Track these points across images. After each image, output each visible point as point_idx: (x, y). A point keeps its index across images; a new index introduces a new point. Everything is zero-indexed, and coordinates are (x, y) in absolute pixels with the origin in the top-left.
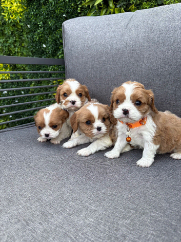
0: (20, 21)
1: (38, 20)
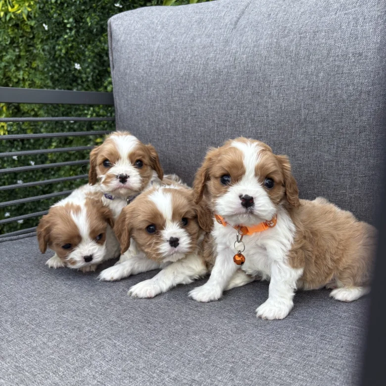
0: (29, 17)
1: (65, 15)
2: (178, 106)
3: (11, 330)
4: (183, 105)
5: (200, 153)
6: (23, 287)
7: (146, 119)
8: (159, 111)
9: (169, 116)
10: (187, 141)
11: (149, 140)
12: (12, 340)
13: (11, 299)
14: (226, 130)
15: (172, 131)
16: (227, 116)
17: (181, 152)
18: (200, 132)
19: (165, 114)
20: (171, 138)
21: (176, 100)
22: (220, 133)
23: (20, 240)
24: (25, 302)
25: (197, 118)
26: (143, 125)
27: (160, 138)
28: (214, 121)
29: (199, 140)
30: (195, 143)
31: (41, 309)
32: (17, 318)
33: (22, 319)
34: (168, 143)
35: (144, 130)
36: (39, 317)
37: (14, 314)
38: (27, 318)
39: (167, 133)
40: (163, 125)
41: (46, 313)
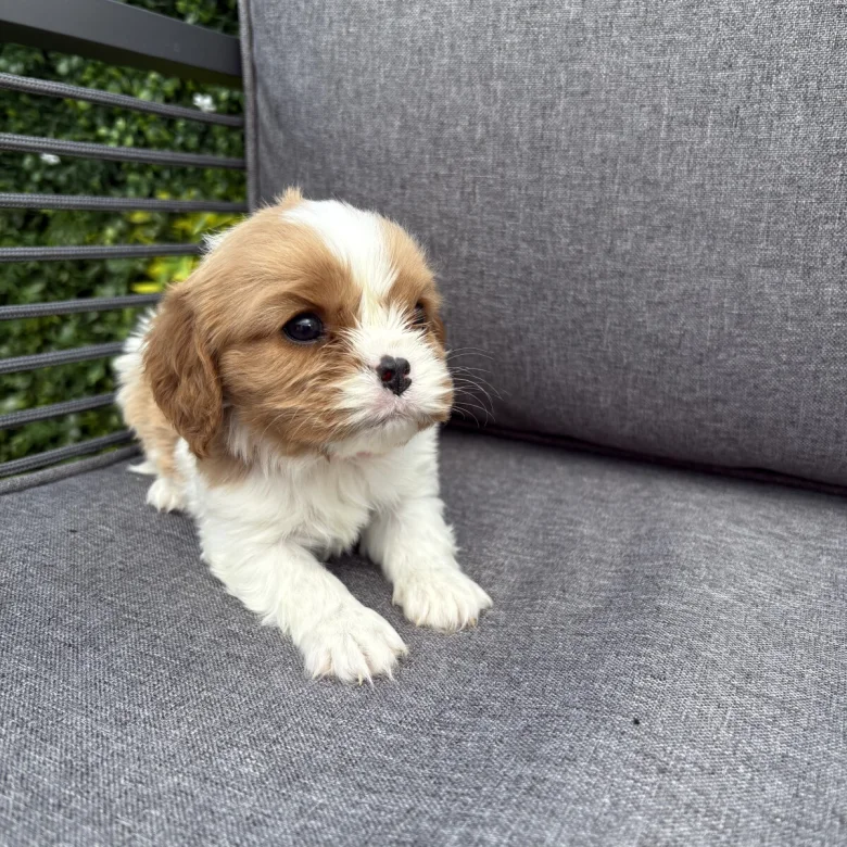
2: (517, 63)
4: (537, 60)
5: (592, 217)
7: (391, 110)
8: (443, 82)
9: (484, 99)
10: (546, 177)
11: (397, 181)
14: (703, 137)
15: (490, 146)
16: (708, 89)
17: (521, 216)
18: (601, 145)
19: (466, 89)
20: (485, 172)
21: (512, 44)
22: (679, 149)
25: (593, 102)
26: (377, 133)
27: (443, 172)
28: (656, 109)
29: (596, 174)
30: (579, 185)
31: (206, 779)
32: (127, 835)
33: (152, 838)
34: (474, 187)
35: (380, 148)
36: (220, 819)
37: (102, 816)
38: (166, 827)
39: (470, 155)
40: (459, 129)
41: (235, 795)
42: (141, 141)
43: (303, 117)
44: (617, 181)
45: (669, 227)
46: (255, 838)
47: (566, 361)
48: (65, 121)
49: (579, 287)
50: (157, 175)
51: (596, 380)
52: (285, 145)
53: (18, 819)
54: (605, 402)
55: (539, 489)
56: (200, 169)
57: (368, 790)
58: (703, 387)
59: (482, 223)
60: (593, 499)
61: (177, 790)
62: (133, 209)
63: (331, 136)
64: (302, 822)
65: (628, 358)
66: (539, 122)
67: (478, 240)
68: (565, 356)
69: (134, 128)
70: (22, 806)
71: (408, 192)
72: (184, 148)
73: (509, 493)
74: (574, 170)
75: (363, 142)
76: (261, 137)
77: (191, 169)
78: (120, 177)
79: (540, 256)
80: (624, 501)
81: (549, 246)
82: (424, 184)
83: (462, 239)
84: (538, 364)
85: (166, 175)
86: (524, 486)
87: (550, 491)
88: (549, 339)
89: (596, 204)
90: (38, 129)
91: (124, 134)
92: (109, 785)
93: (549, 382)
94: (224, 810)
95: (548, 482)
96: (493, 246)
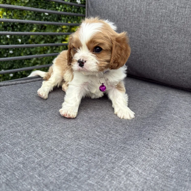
3: (44, 155)
5: (158, 30)
6: (40, 117)
7: (115, 4)
11: (116, 20)
12: (48, 166)
13: (34, 127)
14: (185, 11)
15: (136, 13)
17: (142, 29)
18: (161, 13)
20: (135, 18)
22: (179, 14)
23: (27, 83)
24: (46, 129)
26: (112, 9)
27: (126, 18)
28: (175, 4)
29: (160, 20)
30: (156, 22)
31: (61, 137)
32: (45, 144)
33: (49, 145)
34: (132, 22)
35: (113, 13)
36: (62, 144)
37: (41, 140)
38: (52, 144)
39: (132, 15)
40: (130, 8)
41: (66, 140)
42: (65, 10)
43: (97, 5)
44: (164, 21)
45: (176, 32)
46: (68, 148)
47: (151, 62)
48: (50, 5)
49: (154, 45)
50: (68, 18)
51: (157, 66)
52: (93, 11)
53: (26, 139)
54: (159, 72)
55: (142, 90)
56: (77, 16)
57: (91, 143)
58: (181, 69)
59: (134, 30)
60: (154, 93)
61: (56, 138)
62: (63, 25)
63: (102, 10)
64: (78, 146)
65: (164, 62)
66: (148, 7)
67: (133, 34)
68: (151, 61)
69: (64, 7)
70: (27, 137)
71: (118, 22)
72: (74, 12)
73: (135, 90)
74: (155, 18)
75: (109, 11)
76: (88, 10)
77: (75, 17)
78: (60, 18)
79: (146, 38)
80: (161, 94)
81: (148, 36)
82: (122, 21)
83: (129, 33)
84: (144, 62)
85: (70, 18)
86: (139, 89)
87: (145, 91)
88: (147, 57)
89: (160, 26)
90: (45, 7)
91: (62, 8)
92: (43, 135)
93: (147, 66)
94: (63, 142)
95: (145, 89)
96: (136, 35)
